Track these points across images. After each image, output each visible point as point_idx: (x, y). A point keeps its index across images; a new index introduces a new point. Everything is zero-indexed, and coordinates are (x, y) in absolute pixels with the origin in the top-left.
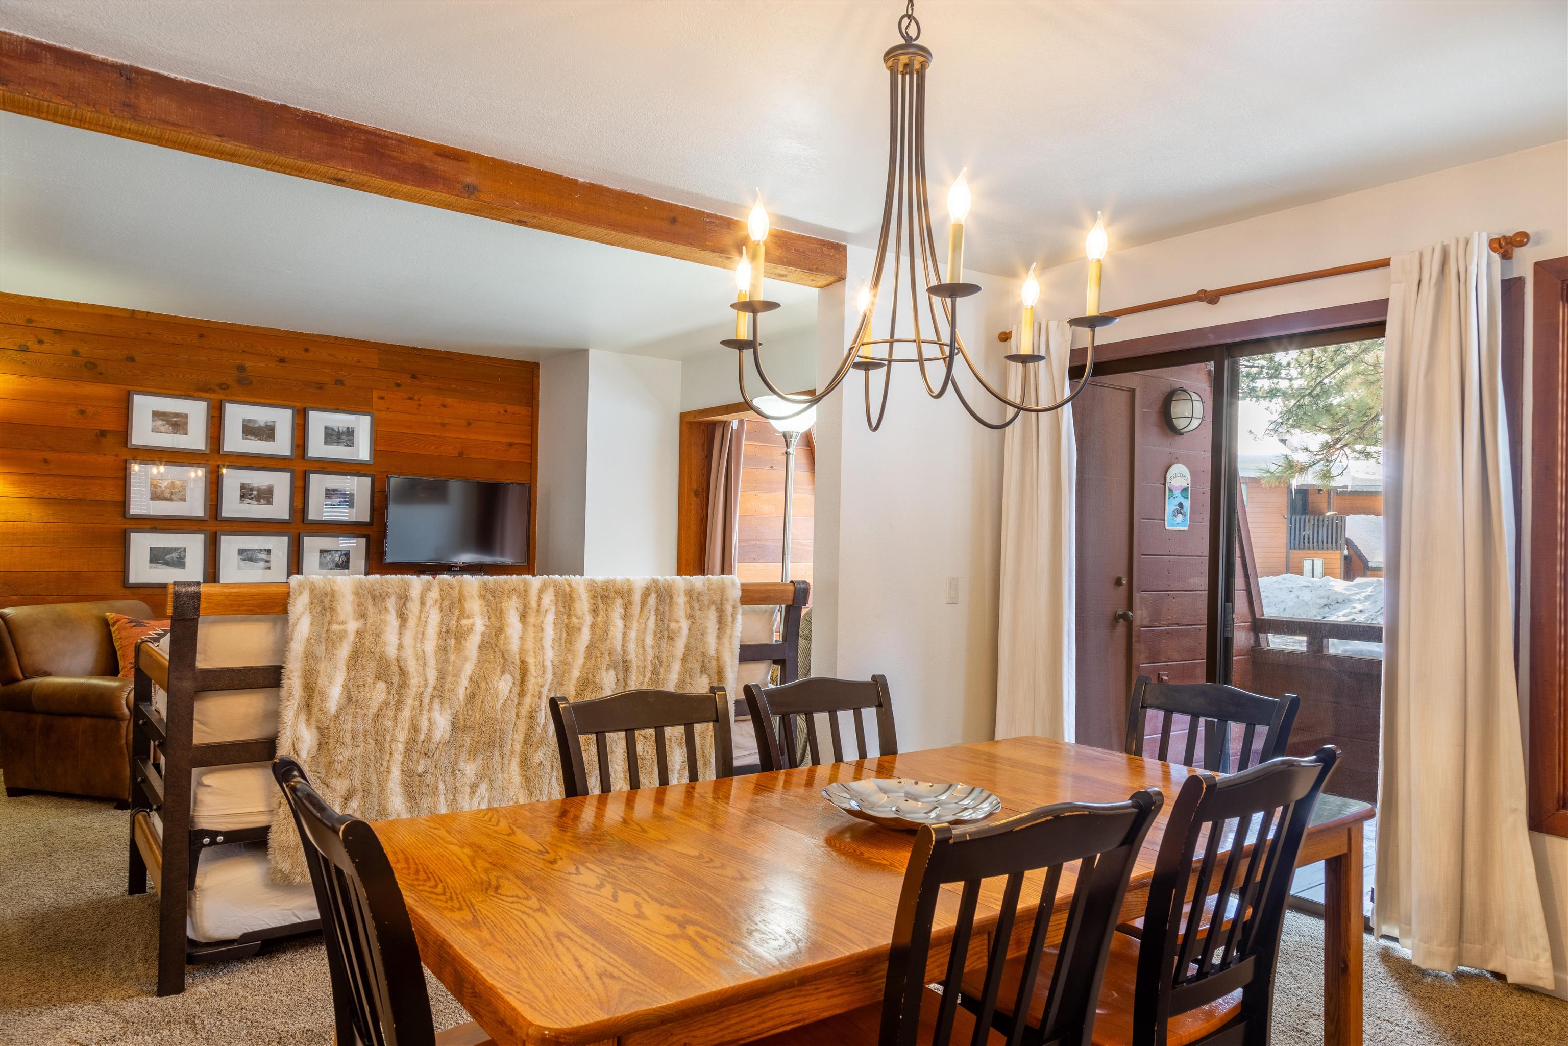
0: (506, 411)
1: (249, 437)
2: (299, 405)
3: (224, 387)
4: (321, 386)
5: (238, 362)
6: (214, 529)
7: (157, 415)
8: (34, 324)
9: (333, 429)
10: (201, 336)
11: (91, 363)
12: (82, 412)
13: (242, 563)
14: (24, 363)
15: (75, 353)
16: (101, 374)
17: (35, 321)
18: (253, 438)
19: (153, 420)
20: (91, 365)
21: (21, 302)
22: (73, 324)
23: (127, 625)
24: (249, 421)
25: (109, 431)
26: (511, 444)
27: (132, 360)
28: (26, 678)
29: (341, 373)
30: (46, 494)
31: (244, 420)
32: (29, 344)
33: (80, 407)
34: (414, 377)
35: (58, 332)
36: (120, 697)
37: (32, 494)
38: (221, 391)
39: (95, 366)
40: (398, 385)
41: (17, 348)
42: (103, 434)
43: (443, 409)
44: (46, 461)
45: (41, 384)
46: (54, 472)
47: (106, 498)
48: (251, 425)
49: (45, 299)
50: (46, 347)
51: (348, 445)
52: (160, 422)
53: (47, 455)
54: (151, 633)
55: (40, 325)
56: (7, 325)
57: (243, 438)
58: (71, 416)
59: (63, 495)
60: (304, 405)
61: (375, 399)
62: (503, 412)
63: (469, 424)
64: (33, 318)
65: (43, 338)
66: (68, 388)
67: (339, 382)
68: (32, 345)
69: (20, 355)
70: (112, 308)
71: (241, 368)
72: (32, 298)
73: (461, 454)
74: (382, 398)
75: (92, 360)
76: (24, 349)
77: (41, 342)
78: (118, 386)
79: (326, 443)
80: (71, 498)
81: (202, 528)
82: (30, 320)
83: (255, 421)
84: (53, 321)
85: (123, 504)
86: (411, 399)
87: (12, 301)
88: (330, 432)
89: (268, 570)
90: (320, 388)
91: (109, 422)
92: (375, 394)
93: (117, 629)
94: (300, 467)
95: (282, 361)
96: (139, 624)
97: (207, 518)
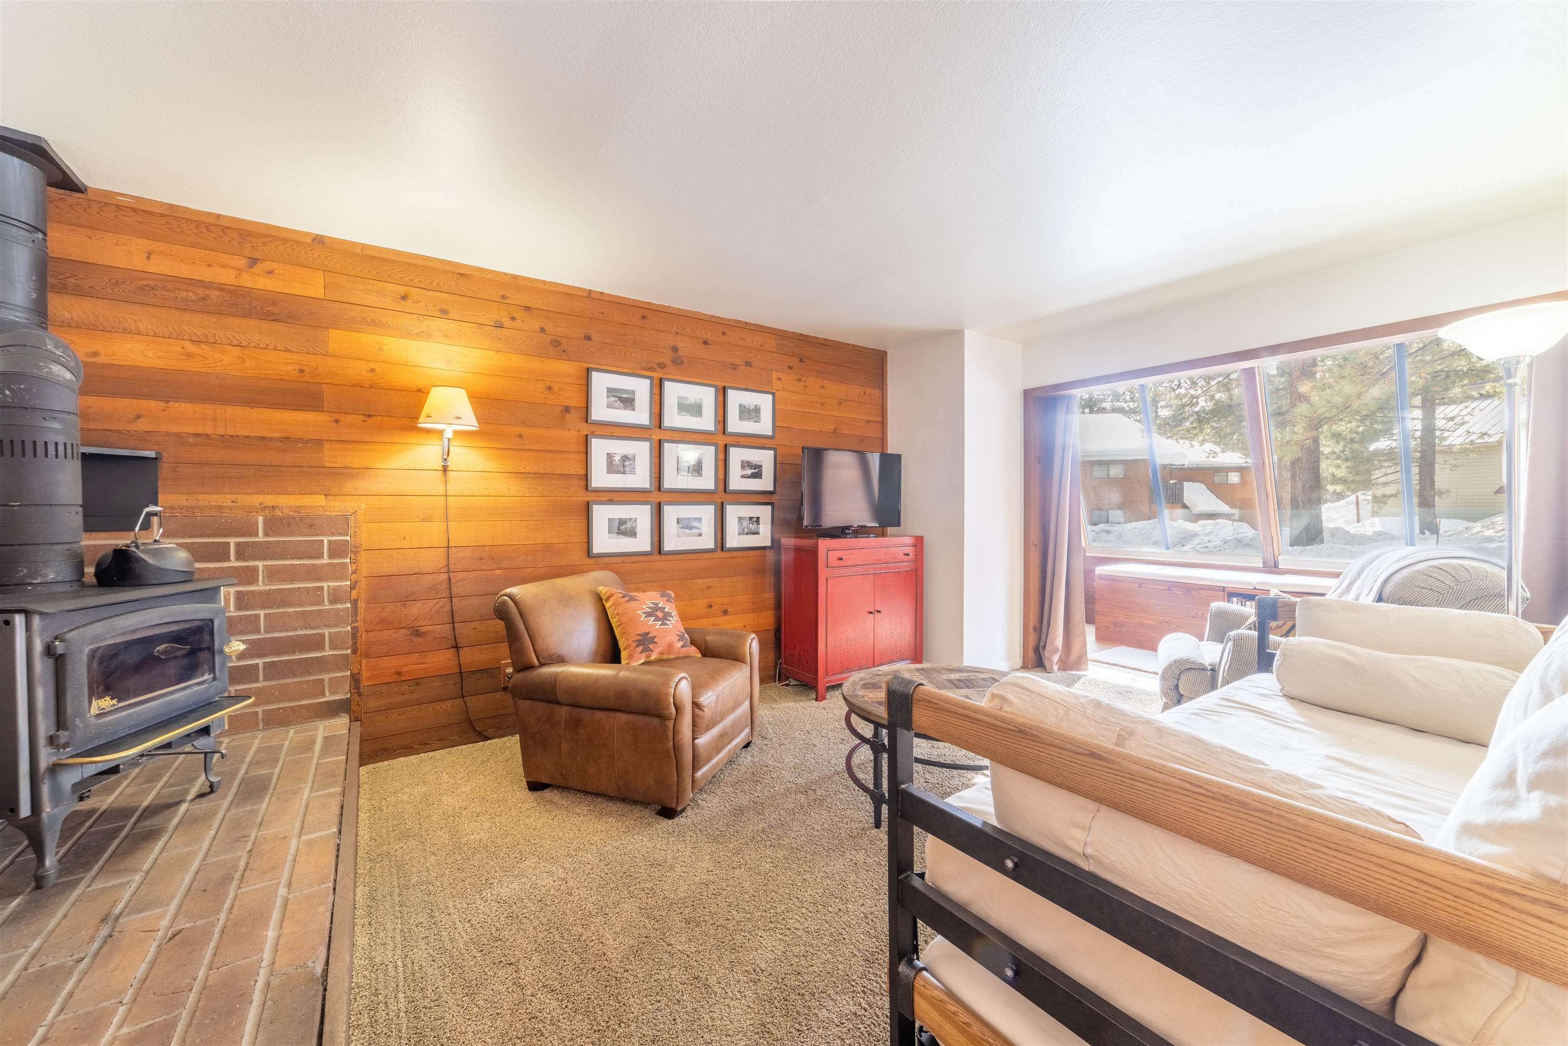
0: (865, 393)
1: (683, 413)
2: (720, 384)
3: (662, 366)
4: (735, 367)
5: (672, 343)
6: (658, 500)
7: (610, 391)
8: (507, 301)
9: (745, 407)
10: (644, 317)
11: (555, 341)
12: (550, 388)
13: (681, 531)
14: (499, 339)
15: (543, 330)
16: (564, 351)
17: (508, 298)
18: (686, 414)
19: (608, 397)
20: (556, 343)
21: (496, 278)
22: (540, 302)
23: (622, 600)
24: (683, 398)
25: (572, 407)
26: (869, 422)
27: (588, 338)
28: (542, 665)
29: (749, 355)
30: (522, 470)
31: (679, 397)
32: (503, 320)
33: (548, 384)
34: (801, 361)
35: (528, 309)
36: (667, 694)
37: (510, 469)
38: (659, 369)
39: (560, 344)
40: (790, 368)
41: (493, 324)
42: (567, 409)
43: (822, 390)
44: (520, 436)
45: (516, 361)
46: (526, 447)
47: (572, 472)
48: (684, 402)
49: (517, 276)
50: (518, 324)
51: (756, 421)
52: (613, 399)
53: (521, 430)
54: (644, 607)
55: (513, 302)
56: (485, 301)
57: (678, 414)
58: (541, 393)
59: (536, 469)
60: (725, 384)
61: (775, 380)
62: (862, 393)
63: (840, 403)
64: (508, 295)
65: (516, 315)
66: (537, 365)
67: (748, 364)
68: (507, 322)
69: (497, 331)
70: (572, 287)
71: (675, 349)
72: (505, 274)
73: (835, 430)
74: (779, 379)
75: (556, 338)
76: (499, 326)
77: (513, 319)
78: (577, 363)
79: (741, 419)
80: (542, 472)
81: (648, 499)
82: (503, 297)
83: (687, 398)
84: (523, 298)
85: (586, 477)
86: (800, 380)
87: (489, 276)
88: (743, 409)
89: (700, 537)
90: (735, 369)
91: (573, 399)
92: (775, 375)
93: (613, 604)
94: (721, 440)
95: (705, 343)
96: (632, 599)
97: (653, 489)
